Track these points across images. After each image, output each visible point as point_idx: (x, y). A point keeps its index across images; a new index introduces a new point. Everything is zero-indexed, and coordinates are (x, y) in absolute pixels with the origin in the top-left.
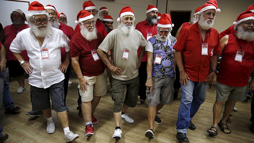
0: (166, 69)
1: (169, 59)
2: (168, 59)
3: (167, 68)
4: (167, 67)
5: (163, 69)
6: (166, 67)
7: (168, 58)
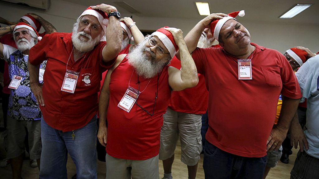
0: (19, 100)
1: (28, 85)
2: (26, 85)
3: (21, 100)
4: (20, 98)
5: (15, 99)
6: (19, 96)
7: (27, 83)
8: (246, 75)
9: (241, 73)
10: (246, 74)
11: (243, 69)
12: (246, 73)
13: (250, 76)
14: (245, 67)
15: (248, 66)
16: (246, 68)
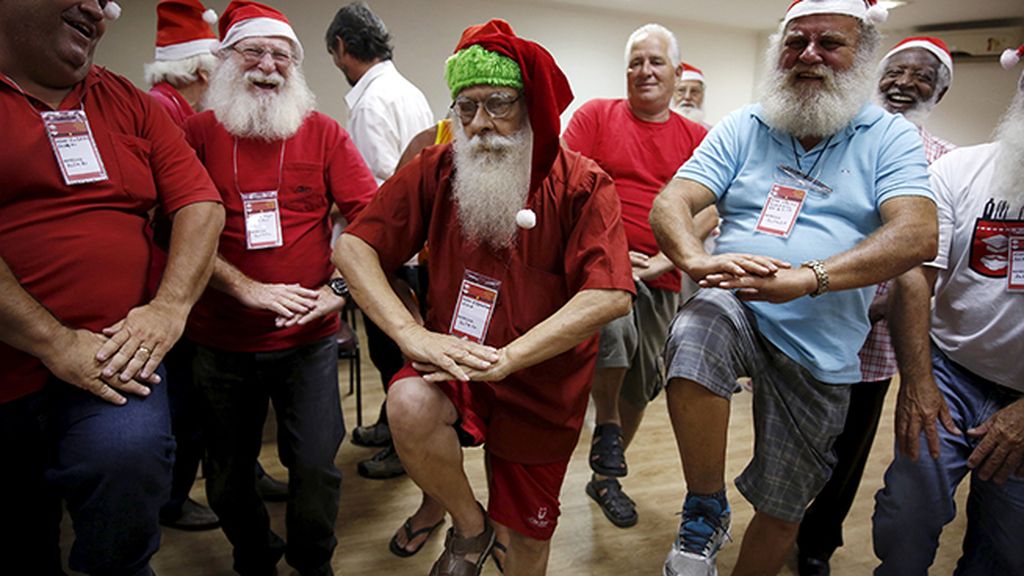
8: (83, 167)
9: (66, 161)
10: (83, 163)
11: (67, 146)
12: (84, 161)
13: (99, 170)
14: (74, 138)
15: (83, 137)
16: (77, 142)
